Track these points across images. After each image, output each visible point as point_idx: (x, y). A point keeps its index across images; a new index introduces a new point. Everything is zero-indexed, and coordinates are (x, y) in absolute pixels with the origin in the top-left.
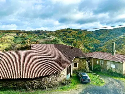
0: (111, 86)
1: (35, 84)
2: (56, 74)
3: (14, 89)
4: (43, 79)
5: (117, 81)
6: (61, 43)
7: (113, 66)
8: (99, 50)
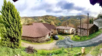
0: (66, 39)
1: (35, 40)
2: (44, 36)
3: (27, 41)
4: (39, 38)
5: (68, 36)
6: (44, 22)
7: (67, 31)
8: (61, 25)
